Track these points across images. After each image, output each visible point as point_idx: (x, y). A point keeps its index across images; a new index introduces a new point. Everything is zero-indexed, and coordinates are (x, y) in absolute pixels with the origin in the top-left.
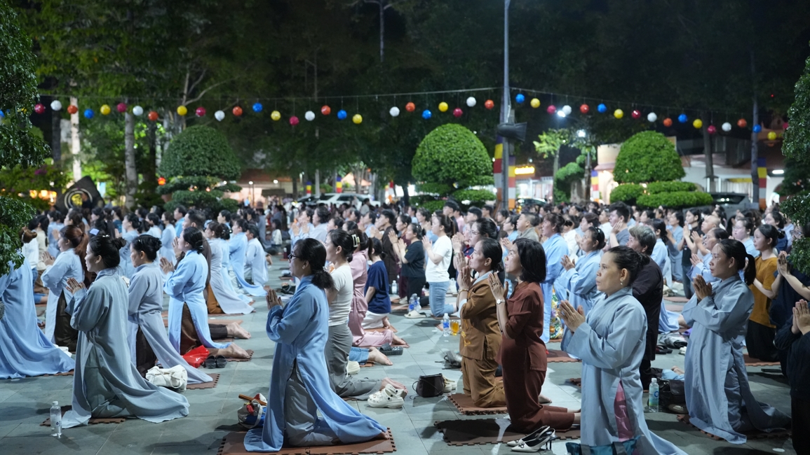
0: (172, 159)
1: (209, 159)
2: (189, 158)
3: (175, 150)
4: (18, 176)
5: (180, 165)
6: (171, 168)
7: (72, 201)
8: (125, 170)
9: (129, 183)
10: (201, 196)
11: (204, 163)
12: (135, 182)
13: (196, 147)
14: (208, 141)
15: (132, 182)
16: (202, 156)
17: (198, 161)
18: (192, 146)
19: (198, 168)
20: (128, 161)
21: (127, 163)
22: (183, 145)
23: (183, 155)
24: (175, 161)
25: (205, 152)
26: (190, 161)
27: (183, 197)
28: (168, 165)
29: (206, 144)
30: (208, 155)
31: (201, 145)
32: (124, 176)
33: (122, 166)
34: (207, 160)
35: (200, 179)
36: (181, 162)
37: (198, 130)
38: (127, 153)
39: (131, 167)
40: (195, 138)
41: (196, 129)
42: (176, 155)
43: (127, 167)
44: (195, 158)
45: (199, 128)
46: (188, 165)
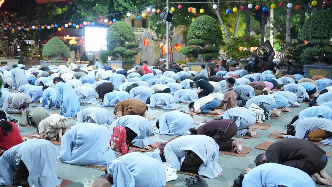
0: (306, 30)
1: (328, 29)
2: (315, 29)
3: (308, 25)
4: (238, 41)
5: (310, 33)
6: (305, 35)
7: (260, 52)
8: (286, 37)
9: (287, 44)
10: (321, 50)
11: (325, 31)
12: (290, 43)
13: (320, 23)
14: (328, 19)
15: (288, 43)
16: (324, 27)
17: (320, 31)
18: (318, 22)
19: (320, 34)
20: (287, 33)
21: (287, 34)
22: (313, 22)
23: (312, 28)
24: (307, 31)
25: (326, 25)
26: (316, 31)
27: (310, 51)
28: (303, 34)
29: (327, 21)
30: (327, 27)
31: (324, 22)
32: (285, 40)
33: (285, 35)
34: (326, 30)
35: (321, 41)
36: (310, 31)
37: (322, 13)
38: (287, 29)
39: (288, 36)
40: (320, 17)
41: (321, 13)
42: (308, 28)
43: (286, 36)
44: (319, 29)
45: (323, 12)
46: (315, 33)
